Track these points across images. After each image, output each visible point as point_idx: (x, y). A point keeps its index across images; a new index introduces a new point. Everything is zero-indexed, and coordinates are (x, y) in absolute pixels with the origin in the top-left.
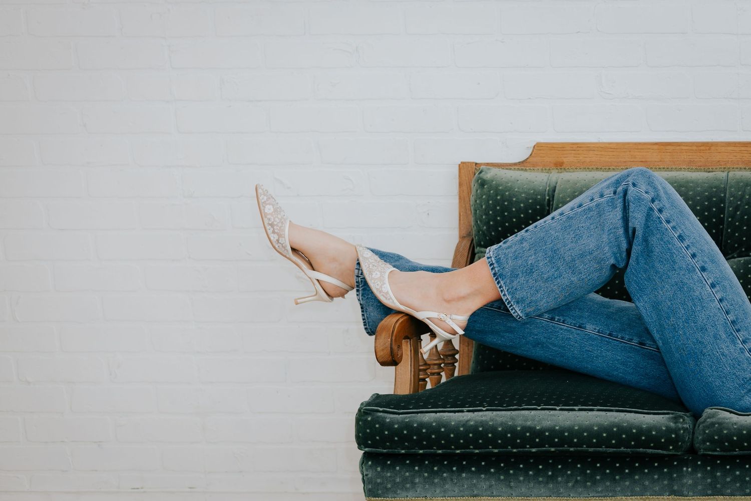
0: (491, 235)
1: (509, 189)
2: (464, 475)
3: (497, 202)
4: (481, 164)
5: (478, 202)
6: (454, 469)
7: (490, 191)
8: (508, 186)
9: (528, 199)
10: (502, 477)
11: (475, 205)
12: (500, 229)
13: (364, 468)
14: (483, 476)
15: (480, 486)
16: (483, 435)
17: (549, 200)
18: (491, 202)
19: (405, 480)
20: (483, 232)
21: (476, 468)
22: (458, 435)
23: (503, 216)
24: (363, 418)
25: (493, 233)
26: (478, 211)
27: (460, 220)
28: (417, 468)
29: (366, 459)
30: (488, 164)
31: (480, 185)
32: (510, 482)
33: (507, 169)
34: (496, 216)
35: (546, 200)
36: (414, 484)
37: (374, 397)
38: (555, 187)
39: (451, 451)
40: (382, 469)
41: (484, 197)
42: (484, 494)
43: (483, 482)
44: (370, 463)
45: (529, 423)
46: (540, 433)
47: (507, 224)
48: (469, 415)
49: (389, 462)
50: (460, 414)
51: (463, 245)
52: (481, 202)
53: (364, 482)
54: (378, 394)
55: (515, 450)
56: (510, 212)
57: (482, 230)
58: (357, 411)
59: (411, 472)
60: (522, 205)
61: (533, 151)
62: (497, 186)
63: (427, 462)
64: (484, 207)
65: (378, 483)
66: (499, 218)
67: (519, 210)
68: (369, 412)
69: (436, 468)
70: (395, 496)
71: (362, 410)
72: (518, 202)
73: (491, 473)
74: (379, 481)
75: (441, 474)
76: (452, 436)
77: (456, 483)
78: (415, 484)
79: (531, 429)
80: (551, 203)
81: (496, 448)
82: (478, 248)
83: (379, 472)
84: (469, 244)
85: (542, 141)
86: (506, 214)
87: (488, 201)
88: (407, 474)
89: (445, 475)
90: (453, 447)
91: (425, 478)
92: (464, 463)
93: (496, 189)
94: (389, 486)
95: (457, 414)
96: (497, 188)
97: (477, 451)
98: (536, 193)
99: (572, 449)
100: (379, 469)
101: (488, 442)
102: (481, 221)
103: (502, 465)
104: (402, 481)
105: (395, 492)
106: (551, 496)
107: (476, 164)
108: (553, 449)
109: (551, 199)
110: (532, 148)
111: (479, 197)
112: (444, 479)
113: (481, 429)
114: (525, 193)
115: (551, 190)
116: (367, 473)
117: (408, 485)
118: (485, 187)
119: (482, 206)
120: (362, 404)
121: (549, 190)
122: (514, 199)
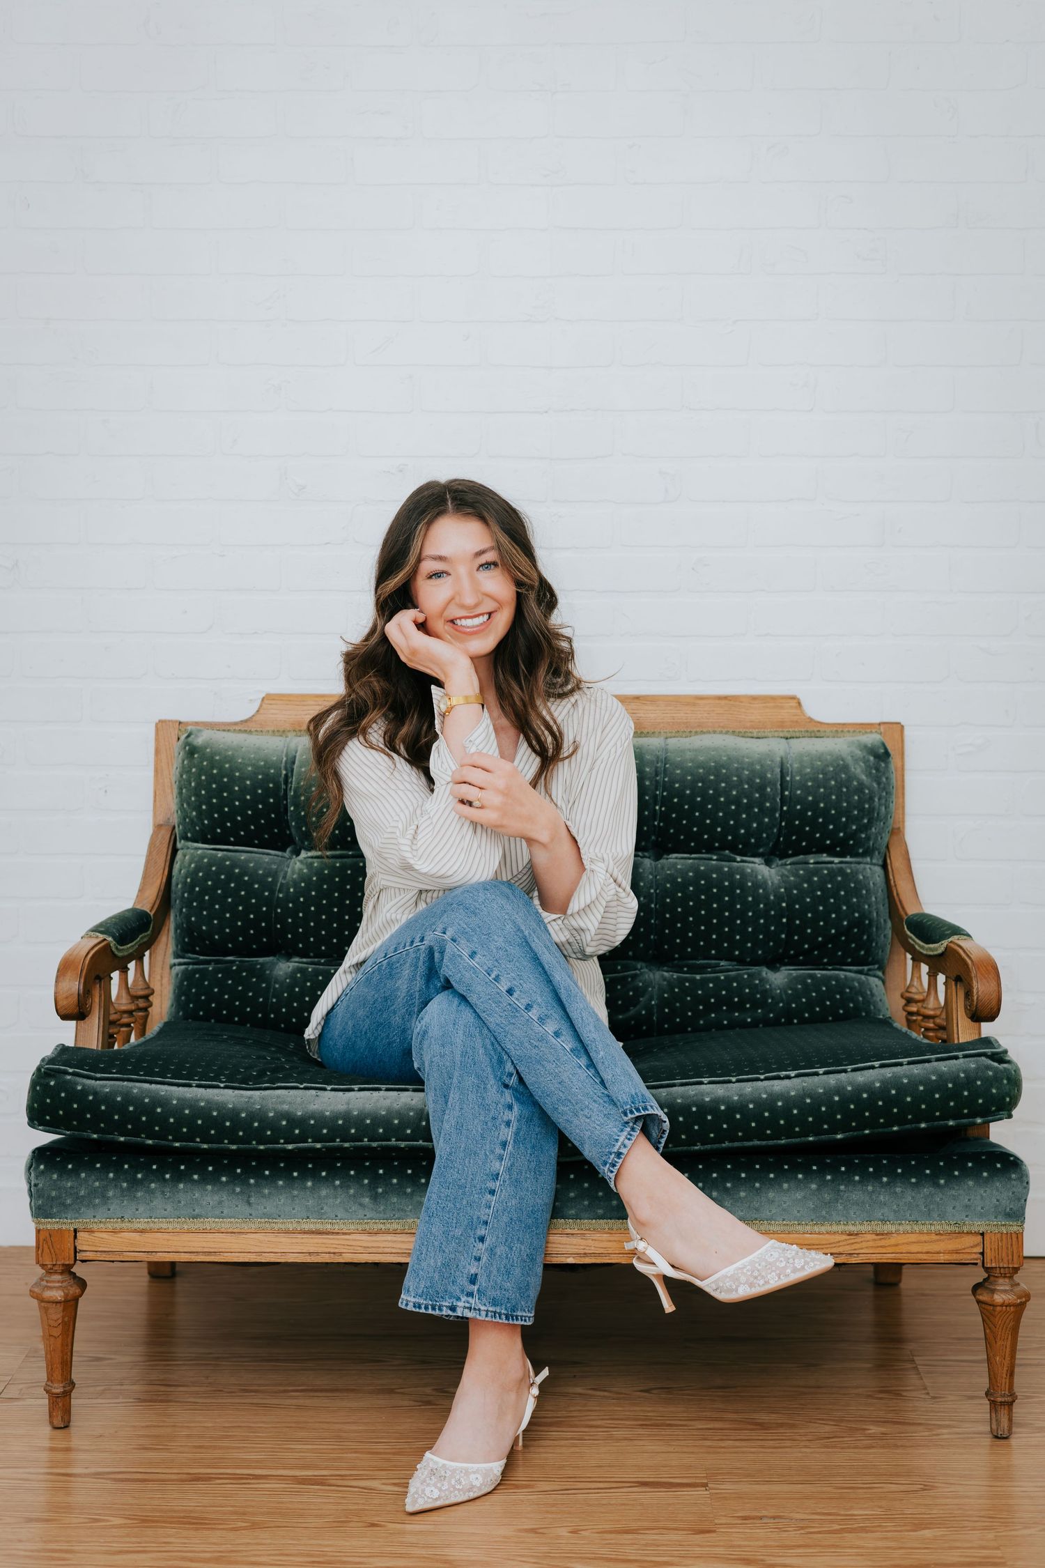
0: (203, 824)
1: (230, 760)
2: (181, 1186)
3: (212, 778)
4: (187, 724)
5: (184, 776)
6: (168, 1176)
7: (202, 762)
8: (229, 755)
9: (256, 774)
10: (238, 1190)
11: (180, 782)
12: (216, 815)
13: (33, 1175)
14: (209, 1187)
15: (204, 1203)
16: (217, 1123)
17: (286, 775)
18: (203, 778)
19: (93, 1193)
20: (192, 820)
21: (199, 1175)
22: (182, 1120)
23: (220, 797)
24: (42, 1081)
25: (206, 822)
26: (184, 791)
27: (155, 801)
28: (111, 1175)
29: (36, 1161)
30: (197, 723)
31: (188, 754)
32: (249, 1197)
33: (224, 730)
34: (211, 798)
35: (283, 776)
36: (105, 1199)
37: (59, 1049)
38: (295, 757)
39: (167, 1143)
40: (60, 1176)
41: (194, 770)
42: (210, 1214)
43: (208, 1196)
44: (42, 1167)
45: (286, 1107)
46: (301, 1122)
47: (226, 809)
48: (201, 1092)
49: (70, 1166)
50: (186, 1089)
51: (160, 836)
52: (190, 778)
53: (31, 1196)
54: (63, 1045)
55: (262, 1147)
56: (231, 792)
57: (190, 818)
58: (34, 1069)
59: (102, 1180)
60: (248, 782)
61: (261, 706)
62: (213, 754)
63: (126, 1166)
64: (193, 784)
65: (52, 1198)
66: (214, 801)
67: (244, 790)
68: (53, 1073)
69: (139, 1176)
70: (77, 1215)
71: (43, 1070)
72: (242, 779)
73: (222, 1182)
74: (54, 1194)
75: (147, 1185)
76: (172, 1120)
77: (169, 1198)
78: (108, 1198)
79: (287, 1116)
80: (290, 780)
81: (233, 1144)
82: (182, 841)
83: (55, 1181)
84: (169, 835)
85: (272, 692)
86: (225, 794)
87: (200, 776)
88: (97, 1184)
89: (153, 1185)
90: (170, 1137)
91: (122, 1190)
92: (182, 1167)
93: (211, 759)
94: (69, 1201)
95: (180, 1088)
96: (213, 758)
97: (205, 1146)
98: (269, 765)
99: (347, 1145)
100: (55, 1176)
101: (223, 1133)
102: (188, 804)
103: (239, 1171)
104: (89, 1194)
105: (78, 1211)
106: (308, 1218)
107: (180, 723)
108: (318, 1146)
109: (290, 775)
110: (260, 701)
111: (186, 770)
112: (152, 1192)
113: (215, 1114)
114: (253, 765)
115: (289, 761)
116: (37, 1182)
117: (97, 1201)
118: (196, 756)
119: (190, 783)
120: (43, 1060)
121: (286, 762)
122: (237, 774)
